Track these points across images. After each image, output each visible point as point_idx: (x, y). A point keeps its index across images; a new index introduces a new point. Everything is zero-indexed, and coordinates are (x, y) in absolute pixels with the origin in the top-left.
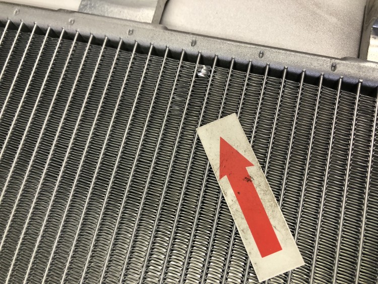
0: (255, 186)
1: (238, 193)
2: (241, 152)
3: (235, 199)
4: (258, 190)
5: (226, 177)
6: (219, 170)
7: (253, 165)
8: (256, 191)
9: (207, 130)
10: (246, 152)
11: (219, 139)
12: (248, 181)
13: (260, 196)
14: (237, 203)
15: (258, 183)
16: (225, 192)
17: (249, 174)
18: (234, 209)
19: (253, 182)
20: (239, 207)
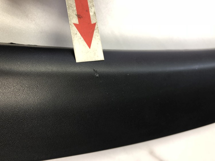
0: (76, 11)
1: (88, 11)
2: (79, 34)
3: (90, 9)
4: (75, 8)
5: (92, 23)
6: (95, 28)
7: (74, 24)
8: (76, 8)
9: (98, 56)
10: (76, 33)
11: (91, 48)
12: (80, 15)
13: (75, 4)
14: (89, 6)
15: (74, 12)
16: (94, 15)
17: (78, 20)
18: (92, 4)
19: (77, 14)
20: (89, 4)
